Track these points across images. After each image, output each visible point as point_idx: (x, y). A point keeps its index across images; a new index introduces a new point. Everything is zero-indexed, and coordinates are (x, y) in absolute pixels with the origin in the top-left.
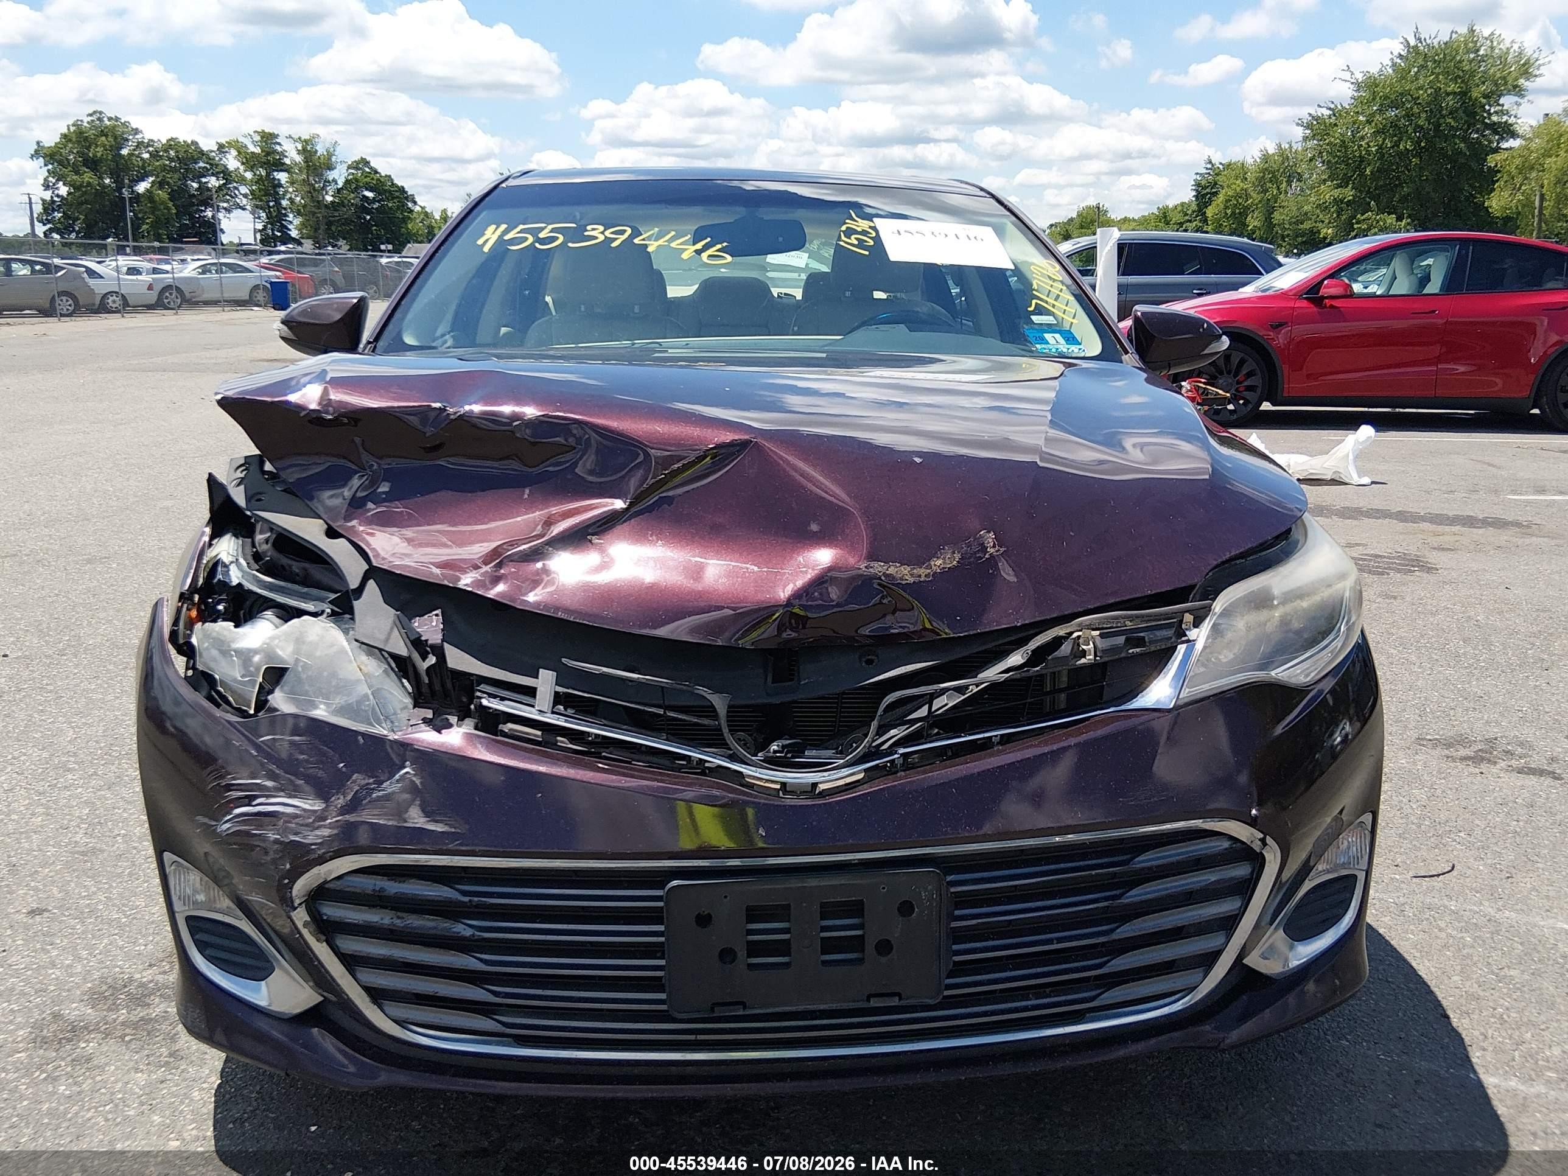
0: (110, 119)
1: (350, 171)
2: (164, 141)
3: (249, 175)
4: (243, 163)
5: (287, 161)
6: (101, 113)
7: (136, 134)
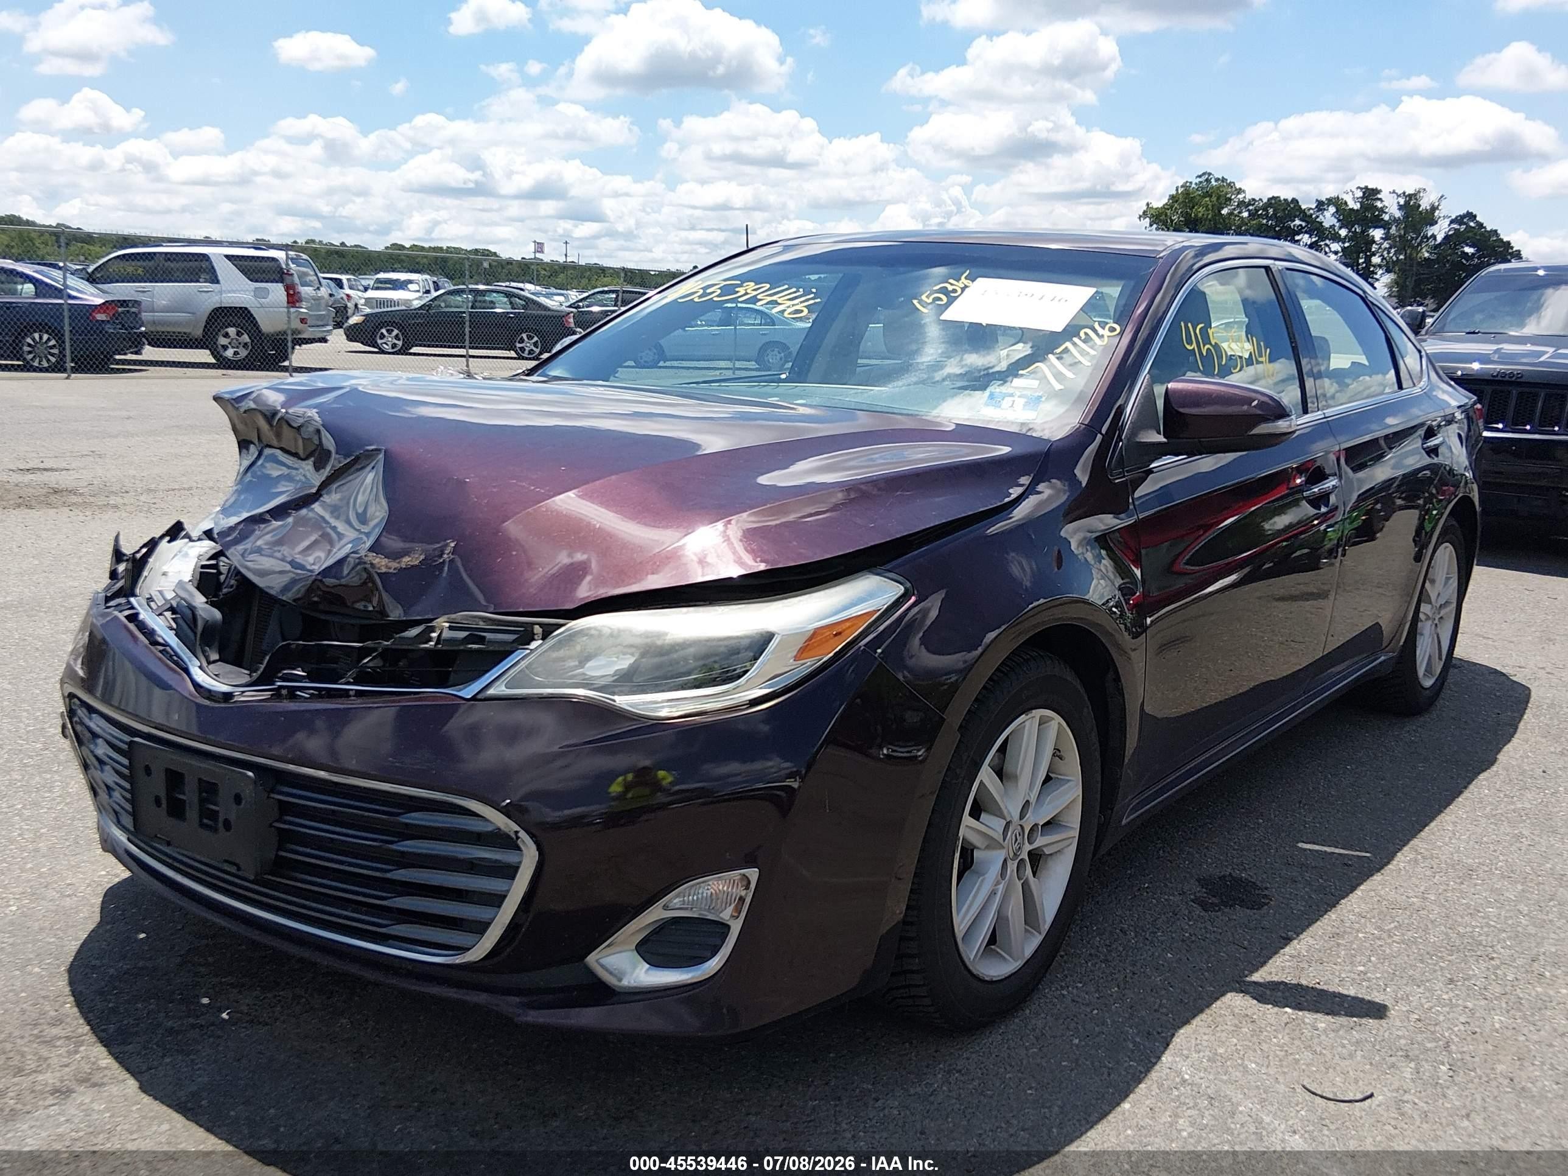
0: (1217, 180)
1: (1453, 226)
2: (1265, 200)
3: (1343, 232)
4: (1339, 220)
5: (1386, 217)
6: (1210, 174)
7: (1239, 193)
